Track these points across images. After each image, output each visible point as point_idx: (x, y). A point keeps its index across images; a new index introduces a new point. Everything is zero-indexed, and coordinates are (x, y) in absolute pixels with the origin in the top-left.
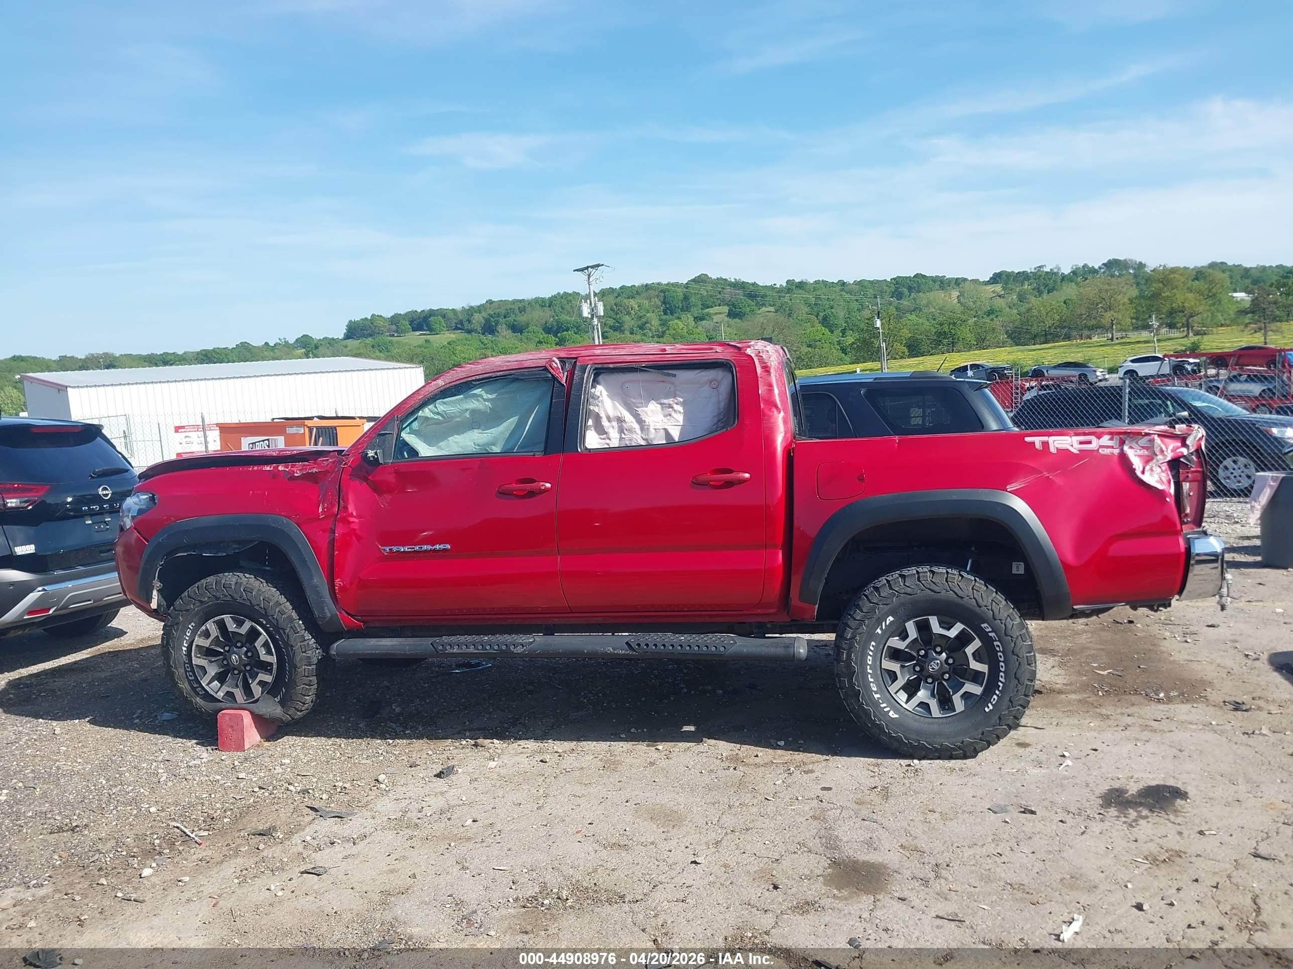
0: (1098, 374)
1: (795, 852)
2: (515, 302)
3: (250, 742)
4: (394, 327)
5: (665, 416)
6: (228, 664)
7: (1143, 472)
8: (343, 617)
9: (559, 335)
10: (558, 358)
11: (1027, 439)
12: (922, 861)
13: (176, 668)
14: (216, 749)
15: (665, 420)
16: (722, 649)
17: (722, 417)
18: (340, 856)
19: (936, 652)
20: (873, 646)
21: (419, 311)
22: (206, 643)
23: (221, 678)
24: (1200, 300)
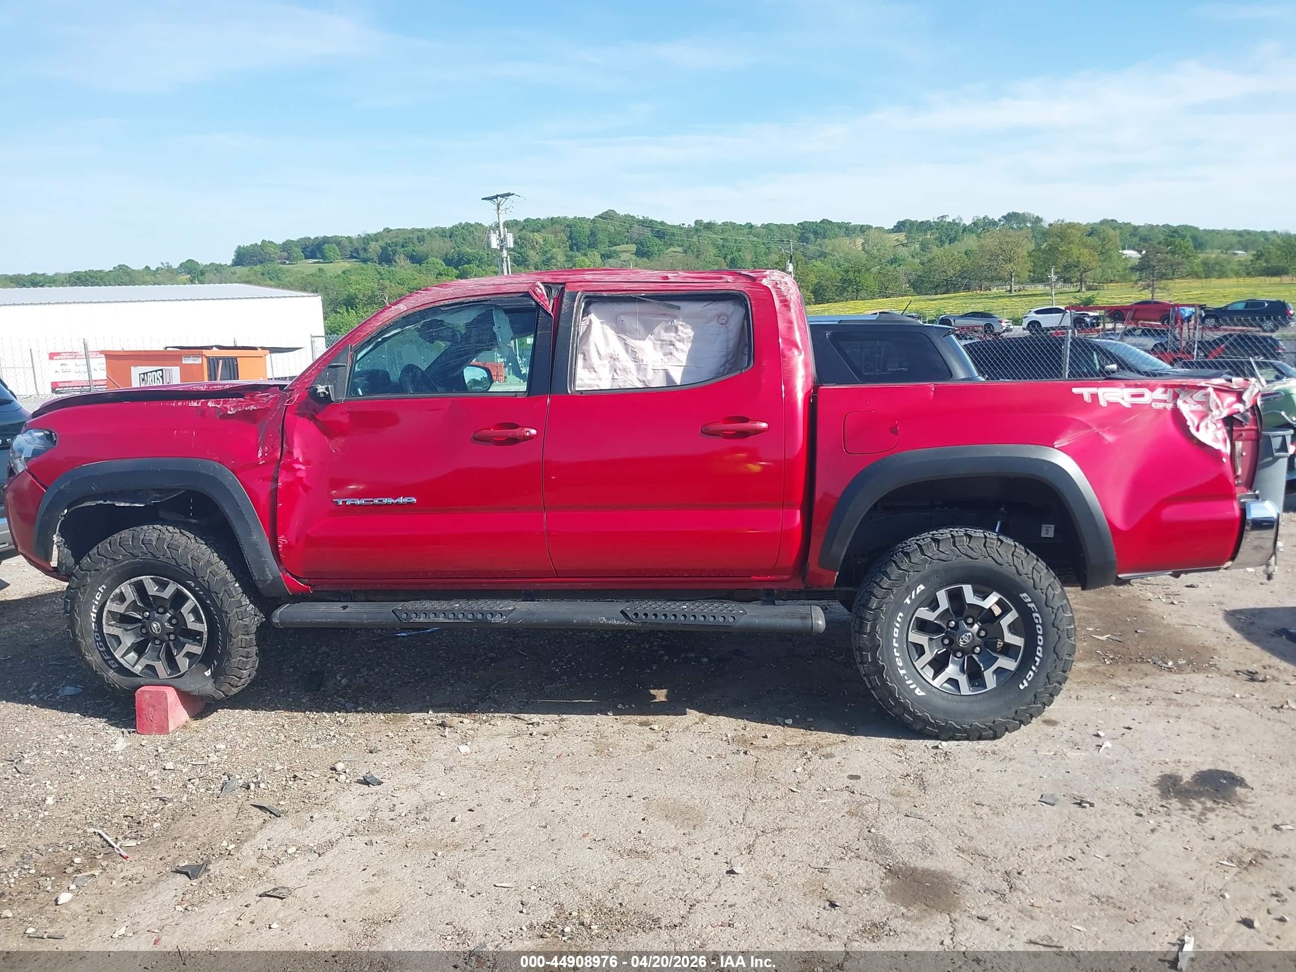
0: (1003, 324)
1: (842, 858)
2: (413, 231)
3: (175, 723)
4: (285, 254)
5: (665, 355)
6: (147, 633)
7: (1198, 429)
8: (287, 580)
9: (460, 267)
10: (542, 283)
11: (1075, 390)
12: (988, 867)
13: (83, 637)
14: (133, 732)
15: (665, 359)
16: (731, 620)
17: (730, 357)
18: (305, 871)
19: (967, 624)
20: (900, 617)
21: (313, 238)
22: (120, 609)
23: (139, 649)
24: (1093, 256)
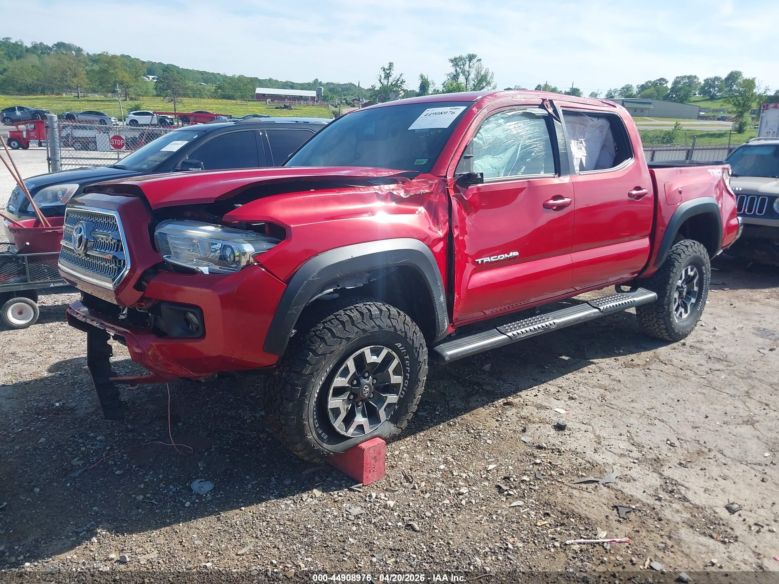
0: (113, 120)
6: (355, 398)
24: (132, 78)
